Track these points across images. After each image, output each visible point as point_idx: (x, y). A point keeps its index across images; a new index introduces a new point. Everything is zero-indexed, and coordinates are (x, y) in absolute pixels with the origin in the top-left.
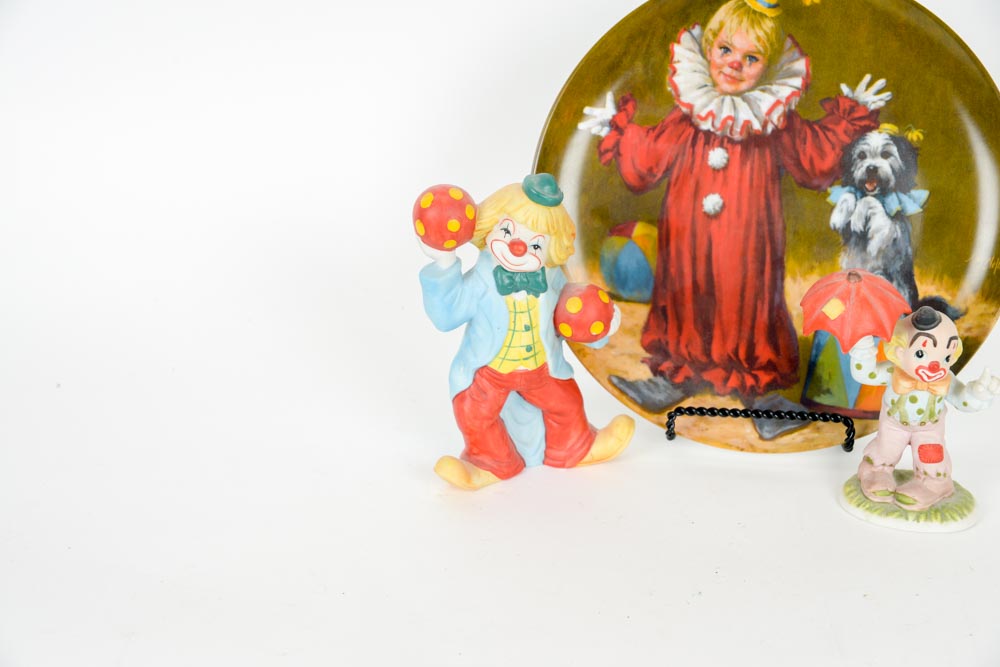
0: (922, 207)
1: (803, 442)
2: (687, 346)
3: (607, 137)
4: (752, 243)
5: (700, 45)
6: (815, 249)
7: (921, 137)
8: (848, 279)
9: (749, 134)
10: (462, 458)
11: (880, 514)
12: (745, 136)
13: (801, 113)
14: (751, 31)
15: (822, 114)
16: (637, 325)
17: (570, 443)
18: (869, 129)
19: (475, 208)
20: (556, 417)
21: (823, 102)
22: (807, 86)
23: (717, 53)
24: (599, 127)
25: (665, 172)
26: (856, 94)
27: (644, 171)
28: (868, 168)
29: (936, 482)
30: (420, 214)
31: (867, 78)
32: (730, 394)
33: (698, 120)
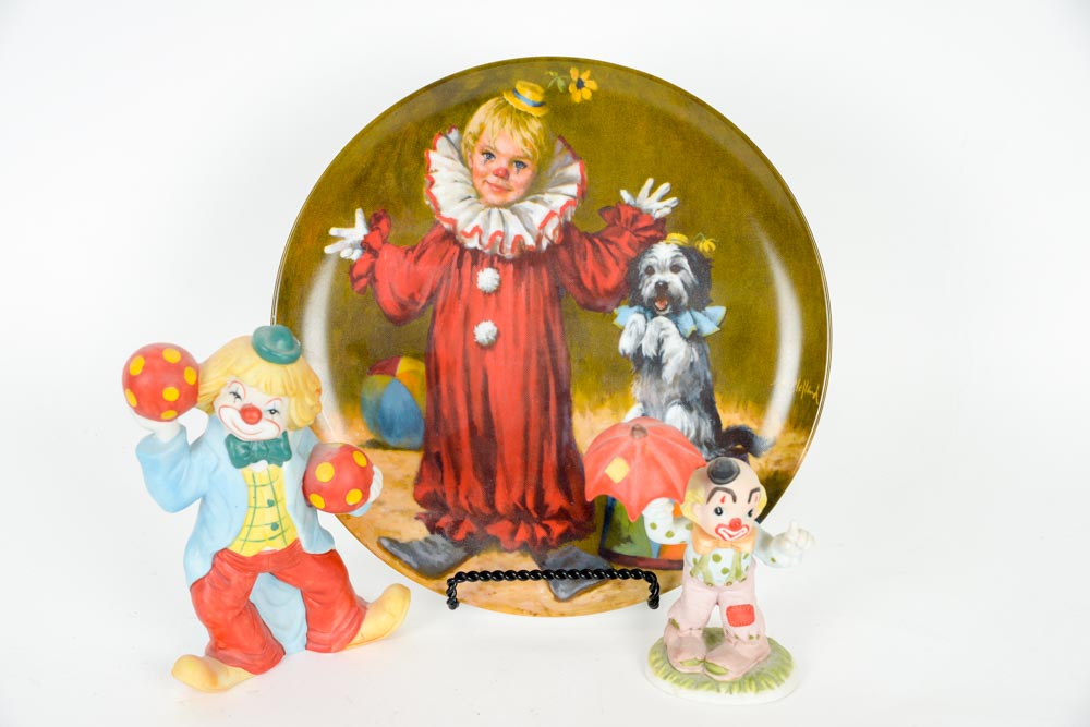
0: (719, 326)
1: (604, 600)
2: (467, 498)
3: (359, 261)
4: (533, 375)
5: (459, 151)
6: (604, 379)
7: (714, 247)
8: (632, 434)
9: (522, 251)
10: (207, 654)
11: (689, 687)
12: (517, 253)
13: (578, 224)
14: (516, 133)
15: (603, 225)
16: (408, 476)
17: (336, 623)
18: (656, 240)
19: (197, 369)
20: (318, 597)
21: (602, 211)
22: (583, 194)
23: (479, 159)
24: (350, 250)
25: (428, 299)
26: (638, 201)
27: (405, 298)
28: (657, 284)
29: (750, 646)
30: (130, 382)
31: (650, 182)
32: (518, 549)
33: (463, 237)
